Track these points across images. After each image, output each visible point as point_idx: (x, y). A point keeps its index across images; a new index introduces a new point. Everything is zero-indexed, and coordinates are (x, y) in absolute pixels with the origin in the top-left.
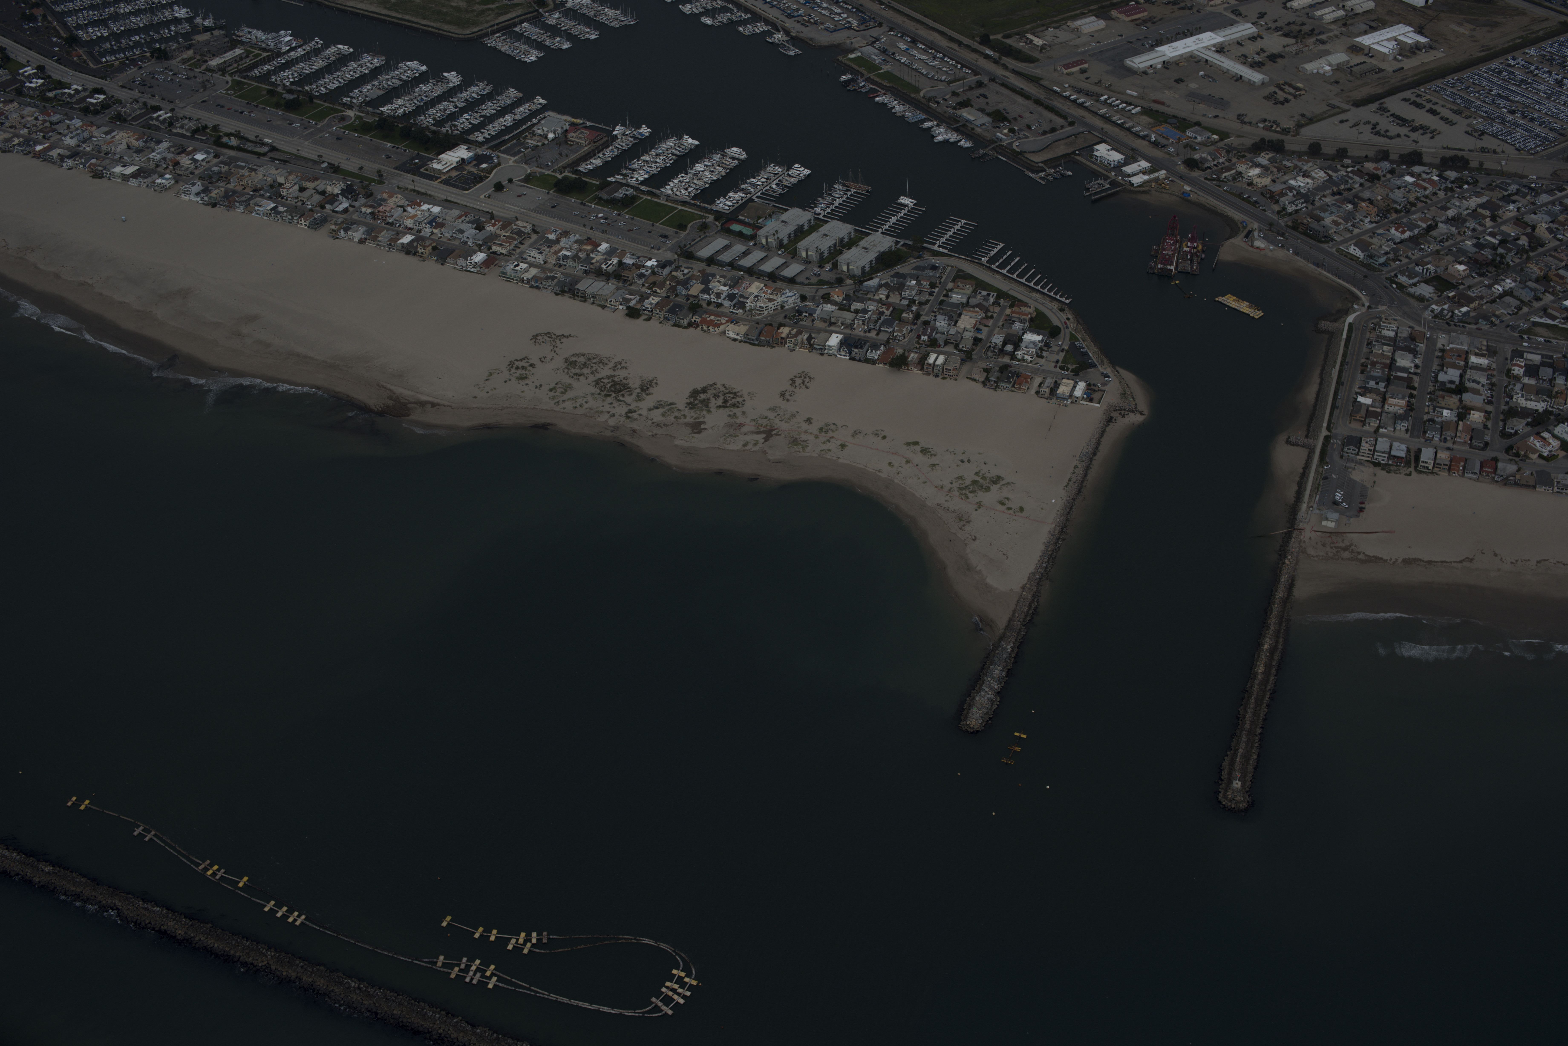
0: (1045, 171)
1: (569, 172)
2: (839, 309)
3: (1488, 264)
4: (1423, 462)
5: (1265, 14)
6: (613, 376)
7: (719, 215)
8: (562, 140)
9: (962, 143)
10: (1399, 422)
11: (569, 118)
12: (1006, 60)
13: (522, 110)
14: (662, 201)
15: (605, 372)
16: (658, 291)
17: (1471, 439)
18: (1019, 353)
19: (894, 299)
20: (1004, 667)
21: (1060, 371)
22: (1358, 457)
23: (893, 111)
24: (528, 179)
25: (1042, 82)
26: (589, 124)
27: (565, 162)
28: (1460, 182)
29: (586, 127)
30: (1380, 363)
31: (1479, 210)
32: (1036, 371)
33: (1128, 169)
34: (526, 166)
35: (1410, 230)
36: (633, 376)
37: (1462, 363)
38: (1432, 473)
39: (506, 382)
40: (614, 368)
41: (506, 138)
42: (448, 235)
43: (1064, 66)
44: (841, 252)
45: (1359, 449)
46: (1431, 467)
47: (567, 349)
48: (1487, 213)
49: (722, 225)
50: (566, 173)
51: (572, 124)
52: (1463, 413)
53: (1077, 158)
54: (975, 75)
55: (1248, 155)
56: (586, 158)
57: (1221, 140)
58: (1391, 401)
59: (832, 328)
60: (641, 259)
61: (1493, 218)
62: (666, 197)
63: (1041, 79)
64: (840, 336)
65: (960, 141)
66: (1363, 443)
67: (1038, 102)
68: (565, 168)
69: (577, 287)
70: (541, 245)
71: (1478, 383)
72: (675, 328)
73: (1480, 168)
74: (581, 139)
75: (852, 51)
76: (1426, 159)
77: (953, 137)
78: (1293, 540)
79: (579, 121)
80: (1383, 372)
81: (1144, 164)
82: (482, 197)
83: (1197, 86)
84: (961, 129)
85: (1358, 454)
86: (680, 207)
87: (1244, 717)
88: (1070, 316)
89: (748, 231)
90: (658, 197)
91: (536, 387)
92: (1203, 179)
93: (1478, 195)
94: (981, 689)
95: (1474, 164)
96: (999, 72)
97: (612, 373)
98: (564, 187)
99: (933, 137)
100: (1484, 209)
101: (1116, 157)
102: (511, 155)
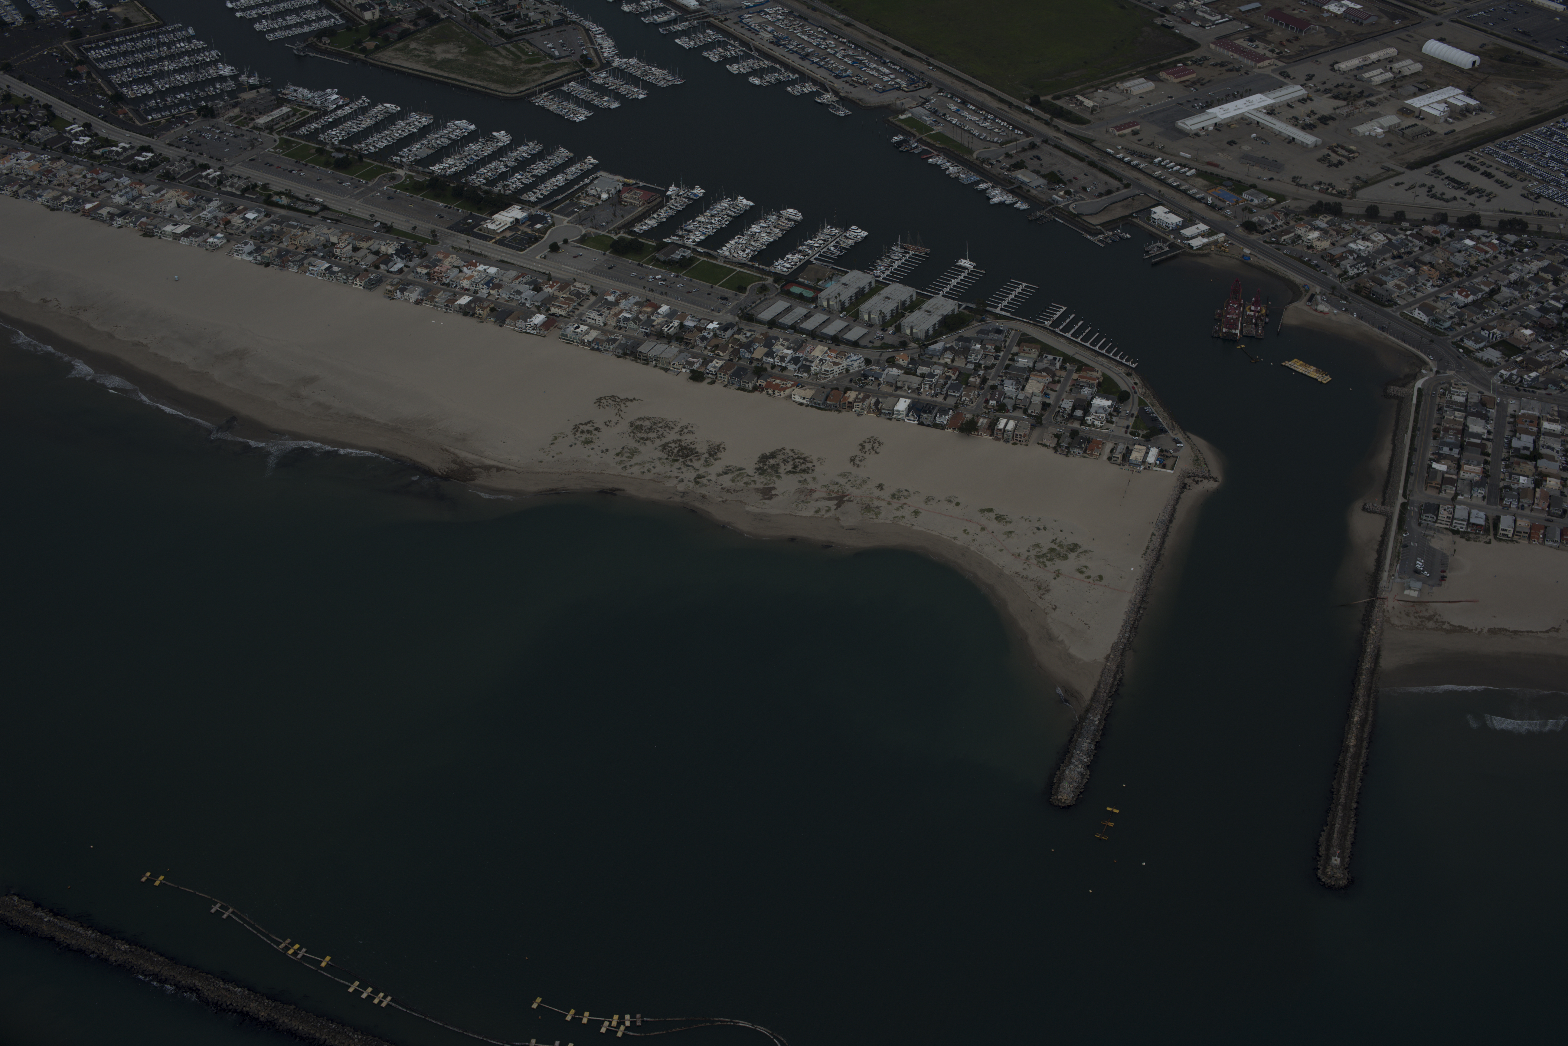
0: (1103, 233)
1: (624, 233)
2: (905, 373)
3: (1553, 329)
4: (1503, 530)
5: (1313, 76)
6: (680, 441)
7: (778, 277)
8: (616, 200)
9: (1018, 205)
10: (1476, 489)
11: (621, 179)
12: (1057, 122)
13: (573, 170)
14: (720, 263)
15: (672, 436)
16: (721, 354)
17: (1549, 507)
18: (1089, 418)
19: (960, 363)
20: (1092, 740)
21: (1131, 436)
22: (1437, 525)
23: (947, 172)
24: (584, 240)
25: (1095, 144)
26: (641, 184)
27: (620, 222)
28: (1519, 245)
29: (639, 188)
30: (1453, 429)
31: (1540, 274)
32: (1107, 437)
33: (1187, 232)
34: (580, 227)
35: (1474, 294)
36: (701, 441)
37: (1535, 429)
38: (1512, 541)
39: (571, 446)
40: (681, 433)
41: (559, 198)
42: (505, 296)
43: (1116, 128)
44: (903, 315)
45: (1437, 516)
46: (1510, 535)
47: (632, 412)
48: (1549, 277)
49: (782, 287)
50: (622, 234)
51: (625, 185)
52: (1539, 480)
53: (1135, 220)
54: (1027, 137)
55: (1306, 218)
56: (641, 218)
57: (1278, 202)
58: (1466, 467)
59: (899, 392)
60: (702, 321)
61: (1556, 282)
62: (723, 259)
63: (1094, 141)
64: (908, 401)
65: (1016, 203)
66: (1441, 510)
67: (1092, 164)
68: (620, 228)
69: (639, 349)
70: (600, 307)
71: (1553, 449)
72: (739, 392)
73: (1539, 232)
74: (635, 199)
75: (903, 112)
76: (1484, 222)
77: (1009, 199)
78: (1376, 609)
79: (631, 181)
80: (1456, 437)
81: (1203, 227)
82: (538, 257)
83: (1250, 148)
84: (1017, 190)
85: (1436, 522)
86: (738, 269)
87: (1339, 791)
88: (1137, 381)
89: (808, 294)
90: (716, 258)
91: (602, 452)
92: (1262, 242)
93: (1539, 258)
94: (1070, 763)
95: (1532, 227)
96: (1051, 133)
97: (679, 438)
98: (620, 248)
99: (989, 199)
100: (1546, 272)
101: (1174, 219)
102: (565, 216)
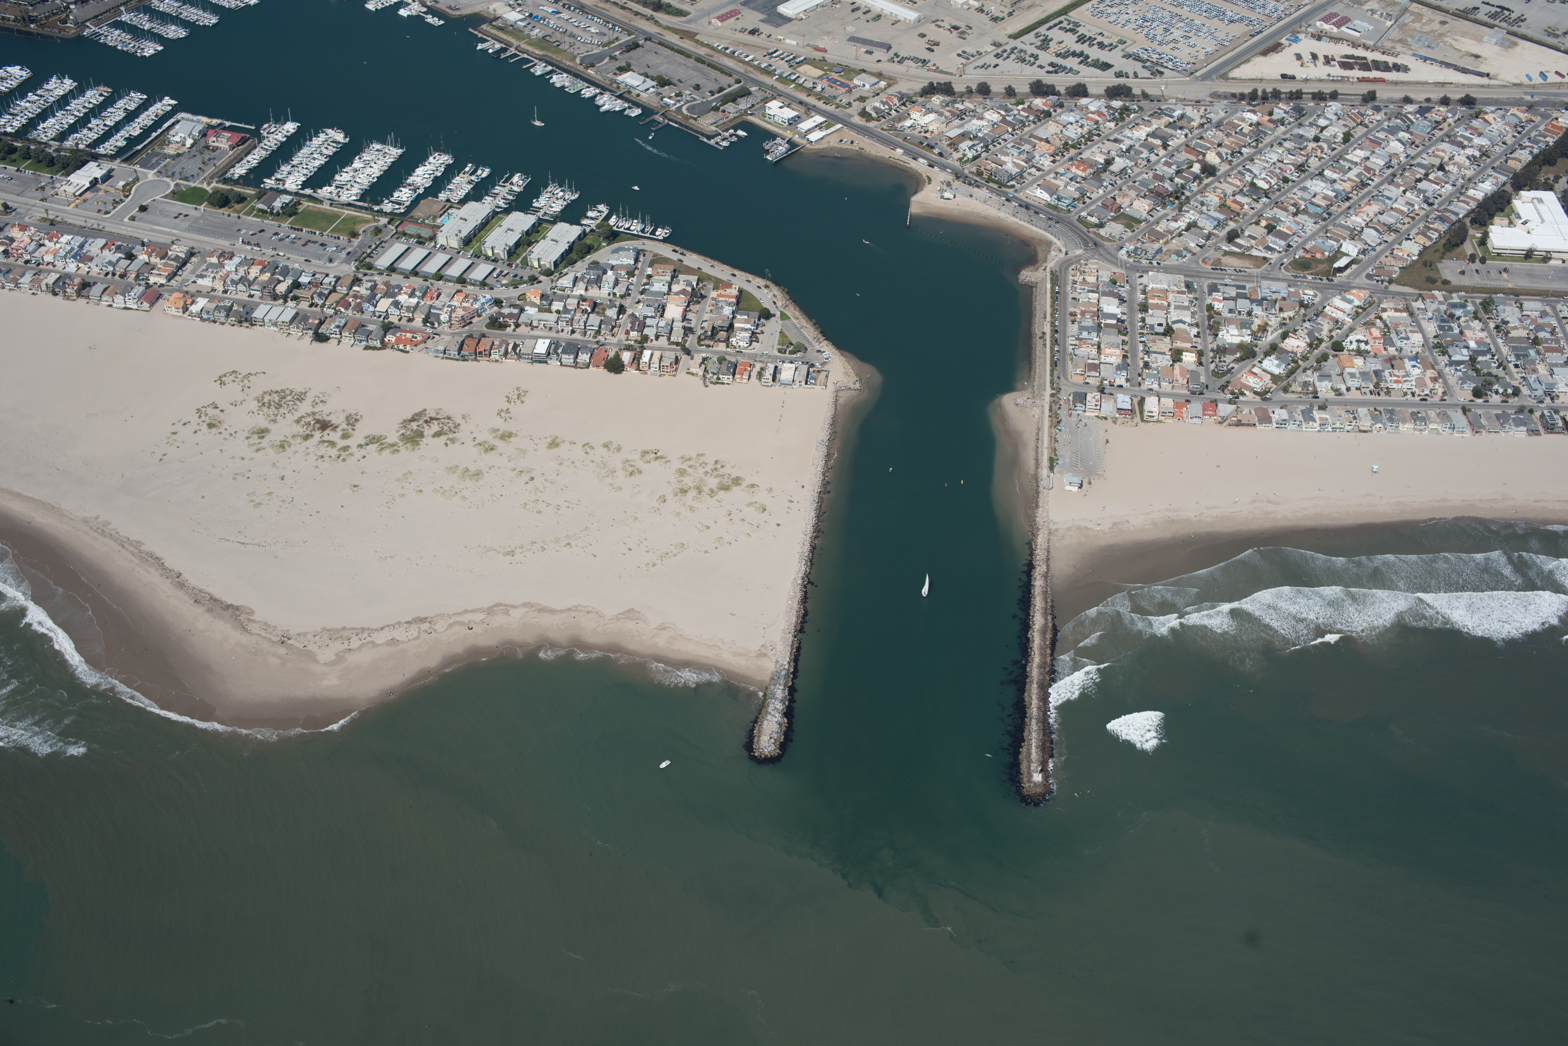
0: (720, 134)
1: (217, 182)
2: (539, 311)
3: (1169, 196)
4: (1149, 412)
6: (314, 414)
7: (391, 216)
8: (201, 144)
9: (629, 111)
10: (1118, 372)
11: (205, 120)
12: (658, 16)
13: (151, 115)
14: (326, 206)
15: (304, 409)
16: (343, 310)
17: (1188, 382)
18: (734, 339)
19: (593, 292)
20: (785, 686)
21: (779, 354)
22: (1086, 413)
23: (551, 81)
24: (174, 194)
25: (697, 37)
26: (228, 124)
27: (210, 170)
28: (1125, 110)
29: (225, 129)
30: (1089, 312)
31: (1150, 139)
32: (754, 357)
33: (804, 126)
34: (168, 180)
35: (1091, 167)
36: (336, 410)
37: (1165, 303)
38: (1158, 421)
39: (196, 432)
40: (314, 404)
41: (139, 147)
42: (97, 270)
43: (718, 18)
44: (528, 246)
45: (1085, 404)
46: (1156, 416)
47: (258, 387)
48: (1158, 142)
49: (397, 227)
50: (214, 184)
51: (210, 127)
52: (1177, 355)
53: (750, 118)
54: (629, 35)
55: (920, 101)
56: (232, 163)
57: (889, 85)
58: (1108, 351)
59: (535, 333)
60: (317, 276)
61: (1165, 146)
62: (329, 202)
63: (696, 34)
64: (548, 341)
65: (627, 109)
66: (1089, 397)
67: (699, 60)
68: (212, 177)
69: (253, 315)
70: (203, 270)
71: (1184, 323)
72: (368, 351)
73: (1145, 96)
74: (223, 142)
76: (1091, 90)
77: (618, 105)
78: (1041, 509)
79: (215, 122)
80: (1094, 320)
81: (819, 119)
82: (126, 220)
83: (854, 29)
84: (626, 95)
85: (1085, 410)
86: (347, 212)
87: (1031, 704)
88: (776, 293)
89: (426, 233)
90: (321, 202)
91: (231, 435)
92: (879, 130)
93: (1146, 123)
94: (768, 713)
95: (1136, 91)
96: (653, 29)
97: (313, 410)
98: (216, 200)
99: (599, 107)
100: (1154, 138)
101: (789, 113)
102: (149, 168)
